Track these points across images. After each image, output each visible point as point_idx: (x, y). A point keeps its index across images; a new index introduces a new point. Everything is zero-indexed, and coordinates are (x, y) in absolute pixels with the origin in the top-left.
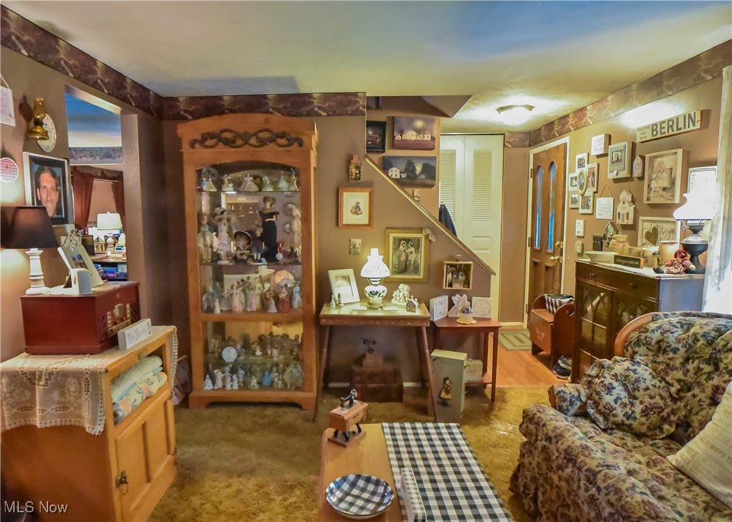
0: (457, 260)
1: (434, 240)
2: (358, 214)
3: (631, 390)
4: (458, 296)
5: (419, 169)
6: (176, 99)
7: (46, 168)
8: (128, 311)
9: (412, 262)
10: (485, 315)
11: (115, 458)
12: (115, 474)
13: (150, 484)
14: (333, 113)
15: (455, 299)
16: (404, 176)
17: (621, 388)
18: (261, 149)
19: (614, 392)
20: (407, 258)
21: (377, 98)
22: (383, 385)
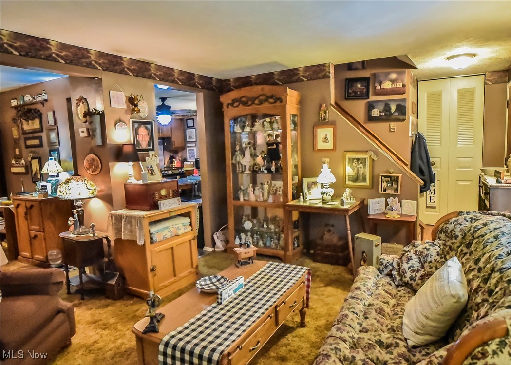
0: (391, 173)
1: (375, 159)
2: (326, 142)
3: (423, 262)
4: (392, 198)
5: (393, 108)
6: (229, 80)
7: (142, 126)
8: (171, 193)
9: (362, 174)
10: (410, 213)
11: (150, 258)
12: (150, 266)
13: (175, 278)
14: (310, 79)
15: (390, 200)
16: (382, 114)
17: (417, 260)
18: (260, 106)
19: (411, 262)
20: (358, 171)
21: (363, 62)
22: (334, 254)
